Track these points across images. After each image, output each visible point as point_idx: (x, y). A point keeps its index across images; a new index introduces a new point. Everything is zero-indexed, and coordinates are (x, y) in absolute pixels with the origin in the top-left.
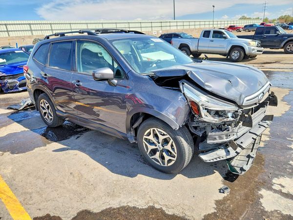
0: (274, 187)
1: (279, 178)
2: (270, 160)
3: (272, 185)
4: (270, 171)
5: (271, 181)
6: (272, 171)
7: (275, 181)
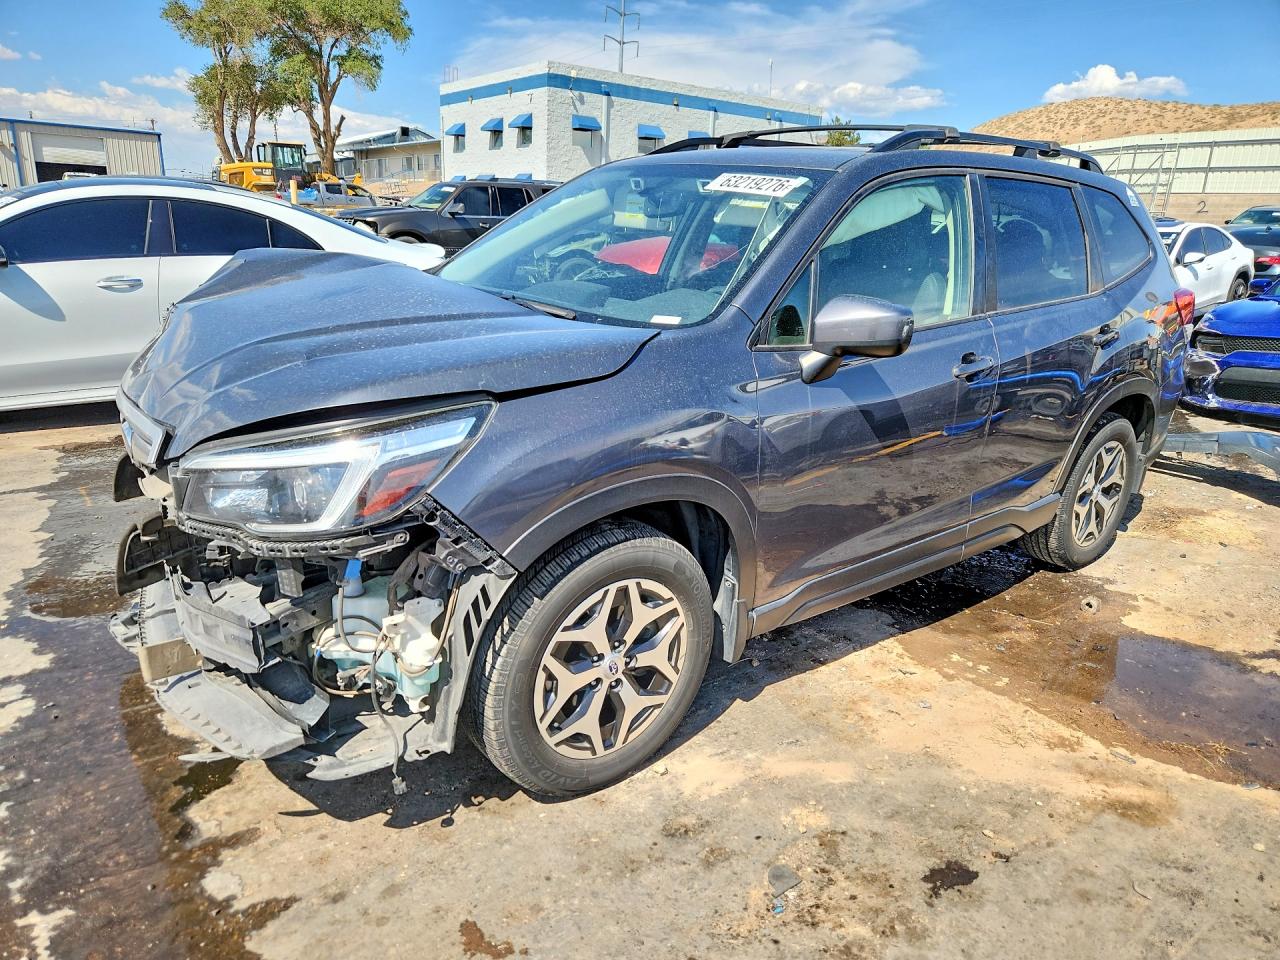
0: (20, 688)
1: (19, 720)
2: (97, 765)
3: (27, 691)
4: (65, 724)
5: (40, 701)
6: (57, 728)
7: (28, 707)
